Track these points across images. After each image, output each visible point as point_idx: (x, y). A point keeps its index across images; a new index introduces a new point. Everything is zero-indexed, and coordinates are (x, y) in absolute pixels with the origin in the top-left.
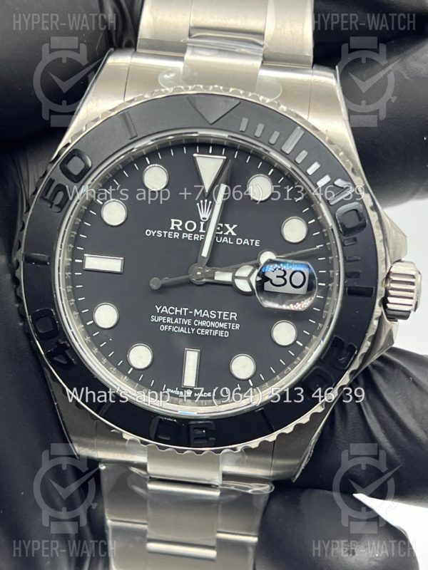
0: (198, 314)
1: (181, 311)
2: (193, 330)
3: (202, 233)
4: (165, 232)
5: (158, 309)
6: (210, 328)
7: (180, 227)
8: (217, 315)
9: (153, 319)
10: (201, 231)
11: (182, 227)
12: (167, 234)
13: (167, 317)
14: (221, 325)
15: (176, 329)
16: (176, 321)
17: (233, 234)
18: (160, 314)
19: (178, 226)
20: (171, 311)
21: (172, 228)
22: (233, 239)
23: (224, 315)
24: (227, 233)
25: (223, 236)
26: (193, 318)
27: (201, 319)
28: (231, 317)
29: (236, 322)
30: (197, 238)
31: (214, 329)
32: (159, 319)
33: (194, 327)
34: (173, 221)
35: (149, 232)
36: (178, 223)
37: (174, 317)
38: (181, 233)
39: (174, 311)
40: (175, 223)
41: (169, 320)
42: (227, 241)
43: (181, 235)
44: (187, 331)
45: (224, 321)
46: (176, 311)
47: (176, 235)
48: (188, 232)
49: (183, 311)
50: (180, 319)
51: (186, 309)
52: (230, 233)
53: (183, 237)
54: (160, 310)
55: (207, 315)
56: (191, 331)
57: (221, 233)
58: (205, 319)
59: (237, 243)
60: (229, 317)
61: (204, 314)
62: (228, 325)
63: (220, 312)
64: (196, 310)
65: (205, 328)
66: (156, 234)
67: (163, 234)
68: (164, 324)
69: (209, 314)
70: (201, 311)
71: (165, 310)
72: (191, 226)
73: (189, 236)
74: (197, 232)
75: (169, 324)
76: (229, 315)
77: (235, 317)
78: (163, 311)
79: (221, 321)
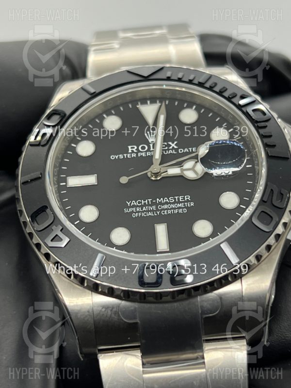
0: (160, 201)
1: (146, 202)
2: (158, 213)
3: (153, 151)
4: (125, 155)
5: (129, 204)
6: (171, 209)
7: (136, 150)
8: (175, 199)
9: (126, 211)
10: (152, 149)
11: (138, 149)
12: (127, 156)
13: (136, 208)
14: (179, 205)
15: (145, 214)
16: (144, 209)
17: (176, 147)
18: (131, 207)
19: (134, 150)
20: (139, 203)
21: (130, 151)
22: (176, 150)
23: (180, 199)
24: (171, 148)
25: (168, 150)
26: (156, 204)
27: (163, 204)
28: (186, 199)
29: (190, 201)
30: (150, 154)
31: (175, 209)
32: (131, 210)
33: (158, 210)
34: (130, 147)
35: (112, 157)
36: (134, 148)
37: (142, 207)
38: (137, 153)
39: (141, 203)
40: (132, 148)
41: (138, 209)
42: (172, 152)
43: (137, 155)
44: (153, 214)
45: (182, 202)
46: (143, 202)
47: (134, 155)
48: (142, 152)
49: (148, 202)
50: (147, 207)
51: (150, 200)
52: (173, 147)
53: (139, 155)
54: (130, 204)
55: (168, 200)
56: (156, 213)
57: (167, 148)
58: (166, 203)
59: (180, 152)
60: (184, 199)
61: (165, 201)
62: (185, 204)
63: (177, 197)
64: (158, 199)
65: (167, 209)
66: (119, 157)
67: (124, 156)
68: (135, 213)
69: (169, 200)
70: (162, 199)
71: (134, 203)
72: (143, 148)
73: (143, 154)
74: (149, 150)
75: (138, 212)
76: (184, 198)
77: (189, 198)
78: (132, 204)
79: (179, 202)
